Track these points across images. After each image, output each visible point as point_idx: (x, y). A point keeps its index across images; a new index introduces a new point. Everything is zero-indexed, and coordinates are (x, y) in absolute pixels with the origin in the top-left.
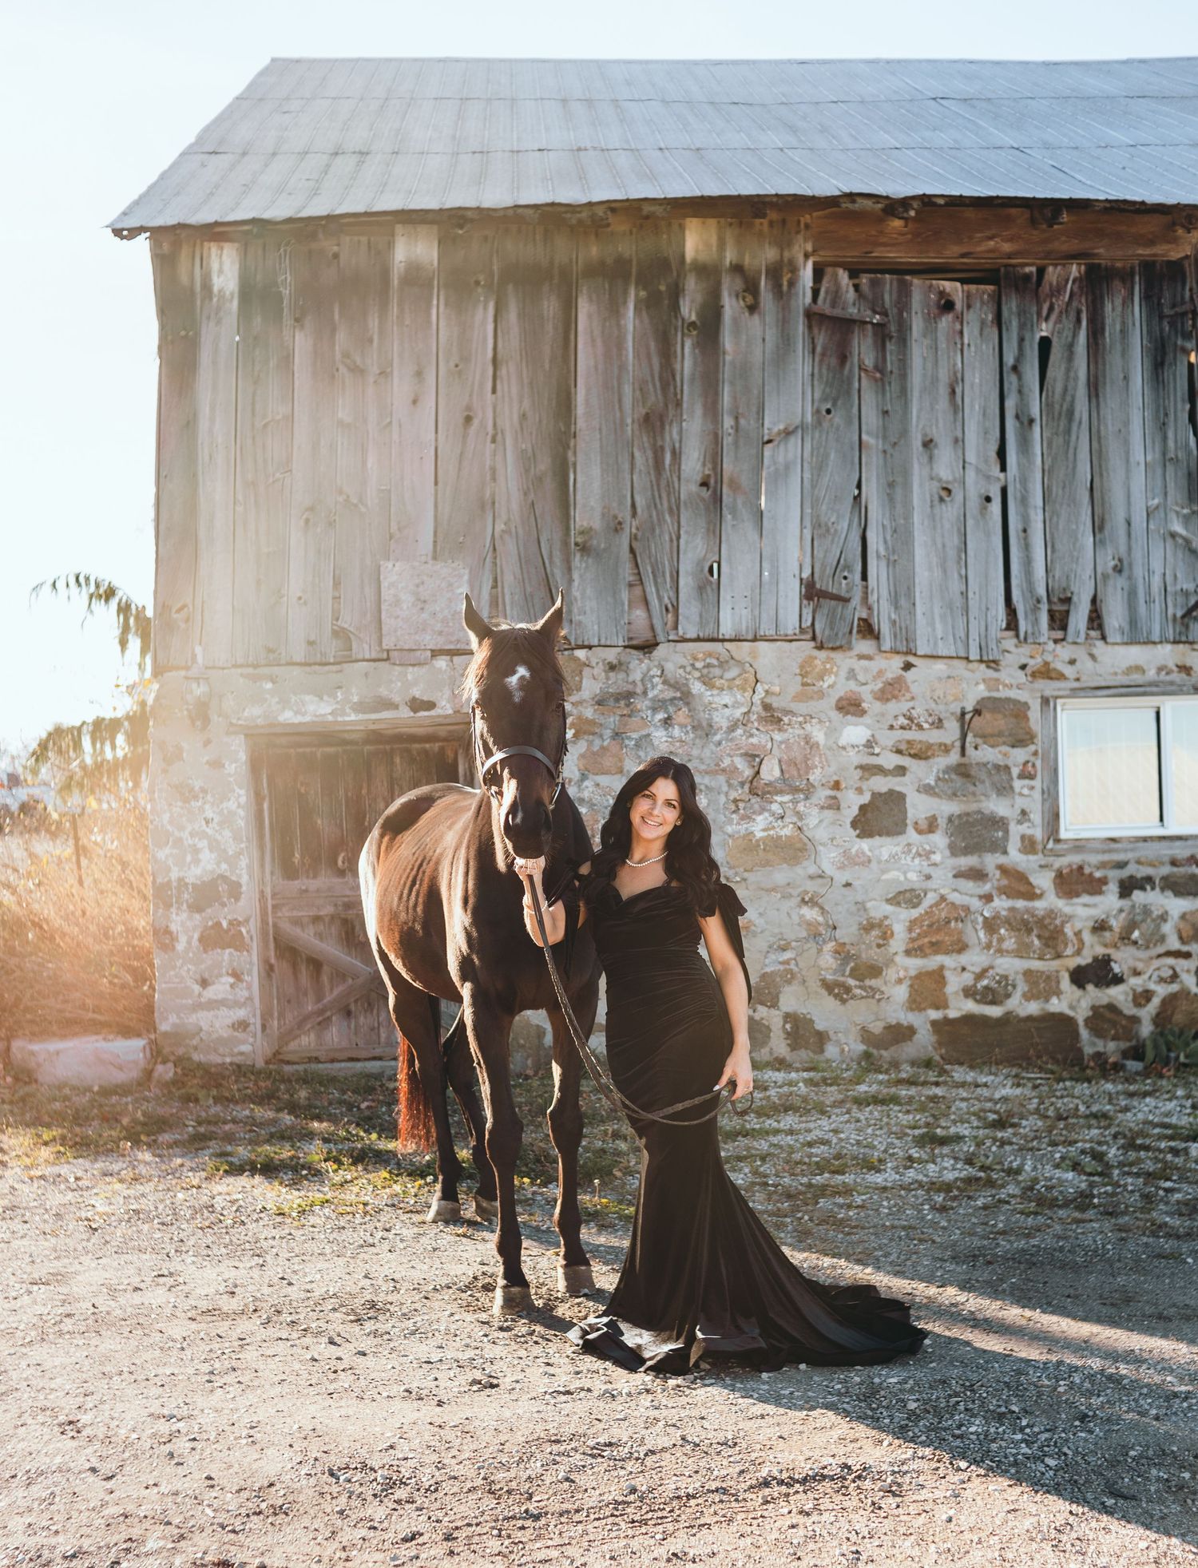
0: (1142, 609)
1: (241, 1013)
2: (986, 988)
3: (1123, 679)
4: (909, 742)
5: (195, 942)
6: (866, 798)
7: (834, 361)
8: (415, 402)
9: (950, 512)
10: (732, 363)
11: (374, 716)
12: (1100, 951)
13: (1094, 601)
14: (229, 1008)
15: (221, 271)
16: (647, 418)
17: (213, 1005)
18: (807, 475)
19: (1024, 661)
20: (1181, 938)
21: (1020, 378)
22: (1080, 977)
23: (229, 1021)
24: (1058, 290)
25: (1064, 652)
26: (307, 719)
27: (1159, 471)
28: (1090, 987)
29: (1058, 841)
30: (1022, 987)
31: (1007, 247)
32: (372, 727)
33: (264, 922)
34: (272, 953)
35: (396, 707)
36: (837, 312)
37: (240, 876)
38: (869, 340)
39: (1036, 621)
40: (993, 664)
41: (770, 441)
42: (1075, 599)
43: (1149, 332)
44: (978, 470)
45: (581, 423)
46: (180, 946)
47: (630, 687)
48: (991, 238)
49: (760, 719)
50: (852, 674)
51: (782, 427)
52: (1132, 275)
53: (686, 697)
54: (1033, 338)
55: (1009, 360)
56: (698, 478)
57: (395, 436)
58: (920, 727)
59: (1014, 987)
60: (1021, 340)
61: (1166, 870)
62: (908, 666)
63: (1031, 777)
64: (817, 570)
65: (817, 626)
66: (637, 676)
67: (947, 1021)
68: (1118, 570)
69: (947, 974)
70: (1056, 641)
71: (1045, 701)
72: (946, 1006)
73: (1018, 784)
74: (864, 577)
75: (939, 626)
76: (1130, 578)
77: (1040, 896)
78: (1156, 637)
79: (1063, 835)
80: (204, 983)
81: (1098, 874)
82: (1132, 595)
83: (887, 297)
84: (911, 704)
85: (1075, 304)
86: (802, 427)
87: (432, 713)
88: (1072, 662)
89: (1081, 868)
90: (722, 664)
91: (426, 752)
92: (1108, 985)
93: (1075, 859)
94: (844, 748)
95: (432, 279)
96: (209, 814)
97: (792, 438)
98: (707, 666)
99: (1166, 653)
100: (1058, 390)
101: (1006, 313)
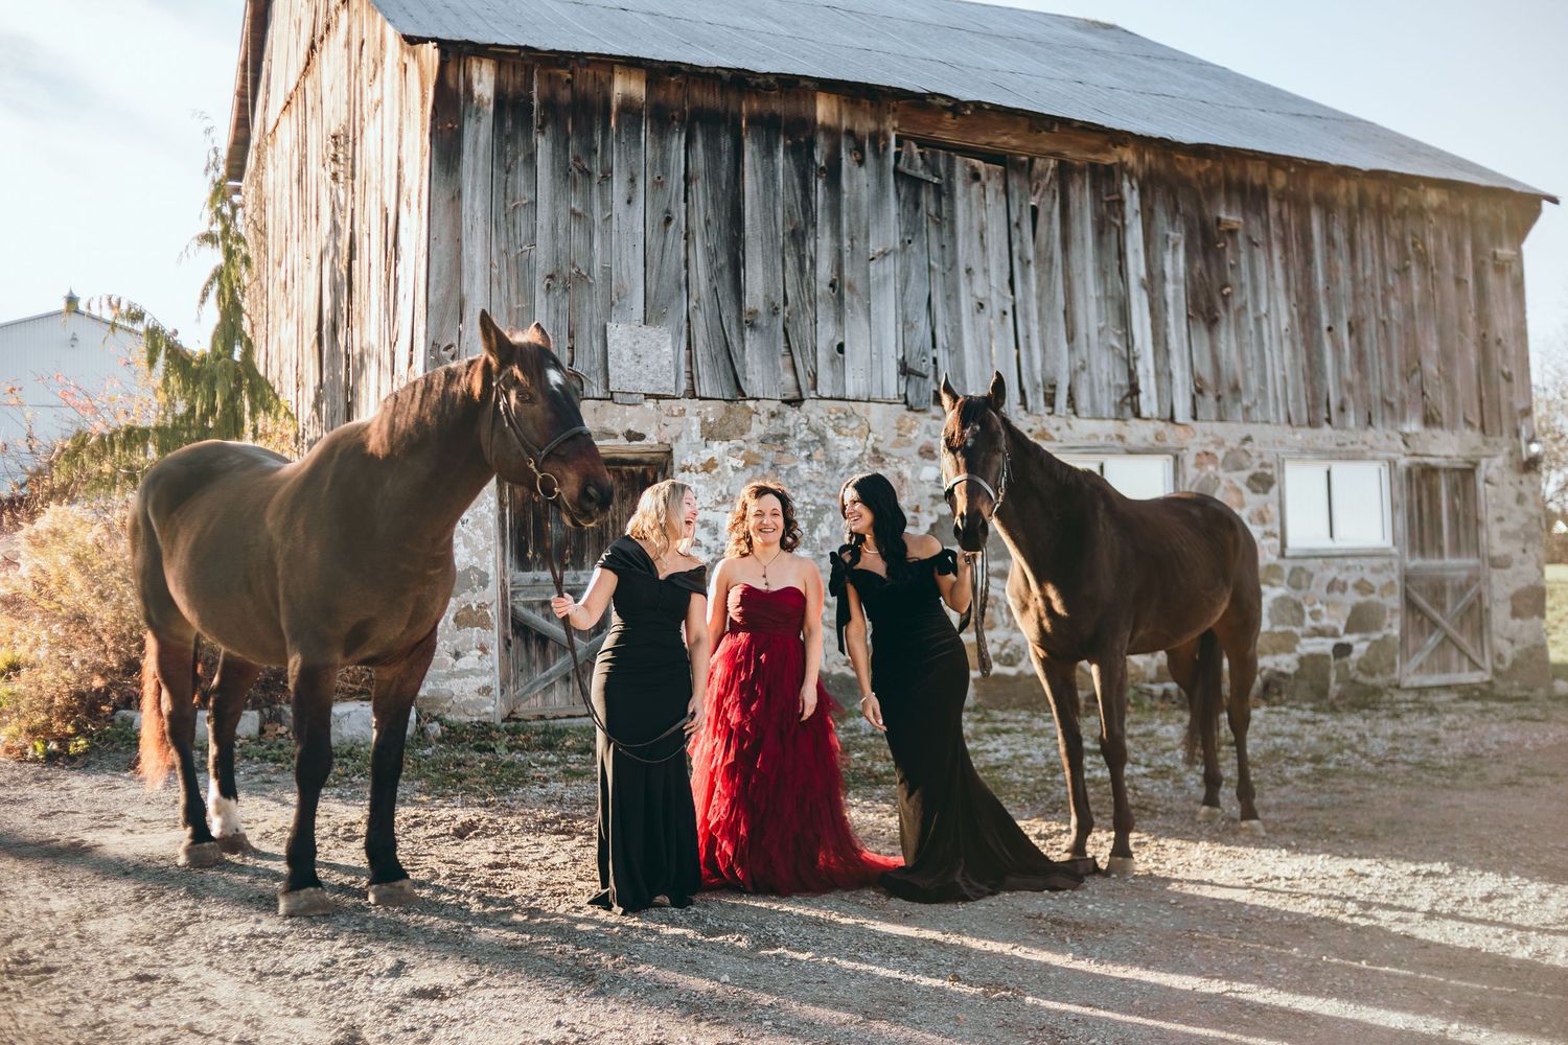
0: (1098, 395)
1: (485, 681)
2: (1007, 654)
3: (1086, 443)
5: (449, 623)
6: (934, 519)
7: (911, 207)
8: (628, 202)
9: (983, 319)
10: (848, 199)
13: (1070, 388)
14: (477, 676)
15: (480, 81)
16: (793, 232)
17: (463, 674)
18: (898, 286)
19: (1030, 426)
23: (476, 687)
24: (1042, 175)
25: (1053, 422)
27: (1103, 304)
31: (1014, 142)
33: (504, 605)
34: (510, 630)
35: (615, 436)
36: (912, 172)
37: (488, 568)
38: (932, 196)
39: (1037, 400)
41: (873, 259)
42: (1059, 386)
43: (1095, 211)
44: (998, 293)
45: (748, 232)
47: (785, 431)
48: (1005, 134)
49: (870, 459)
50: (928, 430)
51: (881, 250)
52: (1084, 170)
53: (823, 440)
54: (1028, 205)
55: (1014, 219)
56: (829, 280)
57: (615, 227)
60: (1021, 206)
64: (906, 354)
65: (909, 395)
66: (790, 423)
67: (984, 679)
68: (1083, 368)
70: (1049, 414)
74: (934, 361)
76: (1090, 374)
78: (1105, 415)
80: (457, 655)
82: (1092, 385)
83: (941, 166)
85: (1052, 185)
86: (894, 251)
87: (643, 442)
88: (1058, 429)
90: (847, 417)
91: (632, 473)
94: (922, 482)
95: (641, 111)
97: (888, 259)
98: (838, 418)
99: (1111, 427)
100: (1044, 242)
101: (1010, 186)
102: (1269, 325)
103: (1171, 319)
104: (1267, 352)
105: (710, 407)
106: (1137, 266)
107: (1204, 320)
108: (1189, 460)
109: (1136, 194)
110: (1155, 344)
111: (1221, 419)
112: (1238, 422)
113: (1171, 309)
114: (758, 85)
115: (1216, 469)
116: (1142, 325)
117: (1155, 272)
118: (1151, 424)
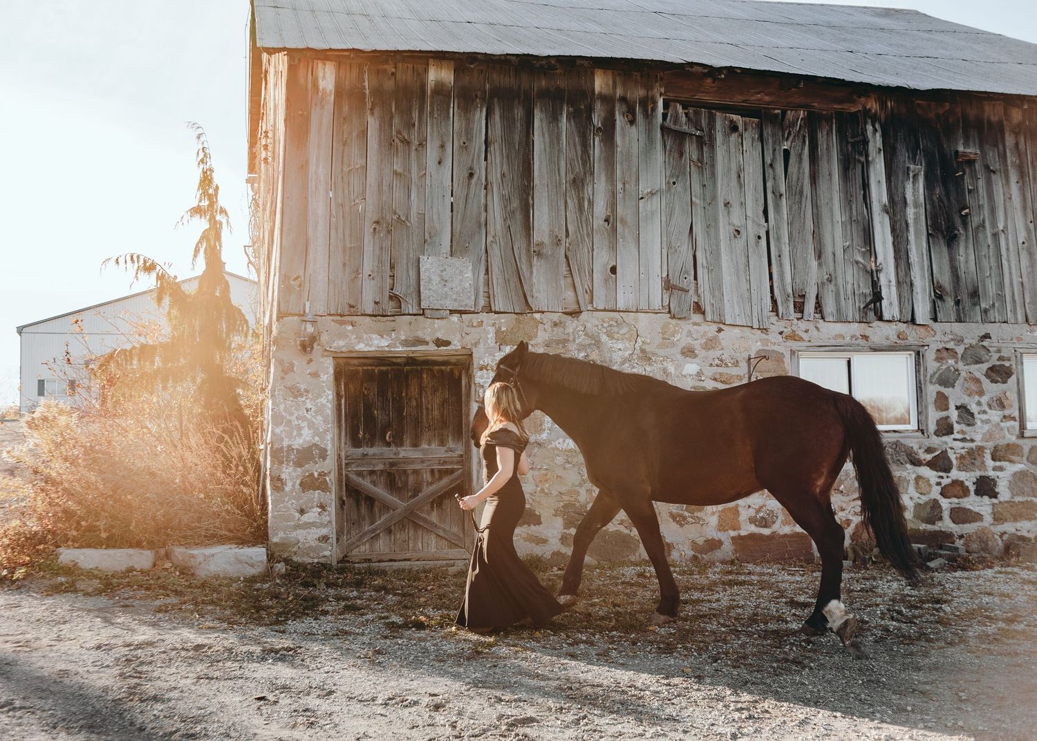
0: (843, 303)
1: (324, 531)
2: (762, 518)
3: (835, 342)
4: (720, 374)
5: (297, 486)
7: (676, 155)
8: (440, 163)
9: (740, 243)
10: (621, 152)
11: (413, 349)
13: (817, 297)
14: (318, 528)
15: (324, 78)
16: (574, 180)
17: (307, 526)
18: (664, 219)
19: (781, 330)
21: (774, 172)
23: (317, 536)
24: (793, 124)
25: (803, 325)
26: (373, 349)
27: (849, 227)
30: (781, 517)
31: (767, 98)
32: (411, 355)
33: (340, 474)
34: (344, 493)
35: (427, 343)
36: (677, 128)
37: (327, 445)
38: (695, 145)
39: (788, 307)
40: (765, 330)
41: (642, 198)
42: (807, 296)
43: (841, 150)
44: (754, 221)
45: (536, 181)
46: (287, 489)
47: (566, 337)
48: (759, 93)
49: (639, 358)
50: (689, 334)
51: (649, 190)
52: (832, 118)
53: (598, 343)
54: (780, 150)
55: (768, 161)
56: (604, 217)
57: (428, 182)
58: (727, 366)
59: (777, 517)
60: (774, 150)
62: (720, 330)
64: (670, 273)
65: (671, 305)
66: (570, 330)
67: (740, 538)
68: (830, 281)
69: (740, 509)
70: (798, 319)
71: (793, 352)
72: (739, 529)
74: (696, 278)
75: (736, 307)
76: (836, 285)
78: (850, 319)
80: (302, 512)
82: (837, 294)
83: (703, 121)
84: (721, 352)
85: (802, 132)
86: (660, 190)
87: (449, 348)
88: (807, 331)
90: (618, 325)
91: (442, 371)
94: (685, 376)
95: (450, 92)
96: (309, 406)
97: (655, 197)
98: (610, 326)
99: (856, 329)
100: (795, 179)
101: (765, 135)
102: (1007, 239)
103: (912, 237)
104: (1005, 262)
105: (503, 319)
106: (880, 194)
107: (944, 237)
108: (930, 355)
109: (878, 135)
110: (897, 259)
111: (959, 320)
112: (977, 322)
113: (912, 229)
114: (542, 66)
115: (956, 362)
116: (884, 243)
117: (896, 199)
118: (893, 326)
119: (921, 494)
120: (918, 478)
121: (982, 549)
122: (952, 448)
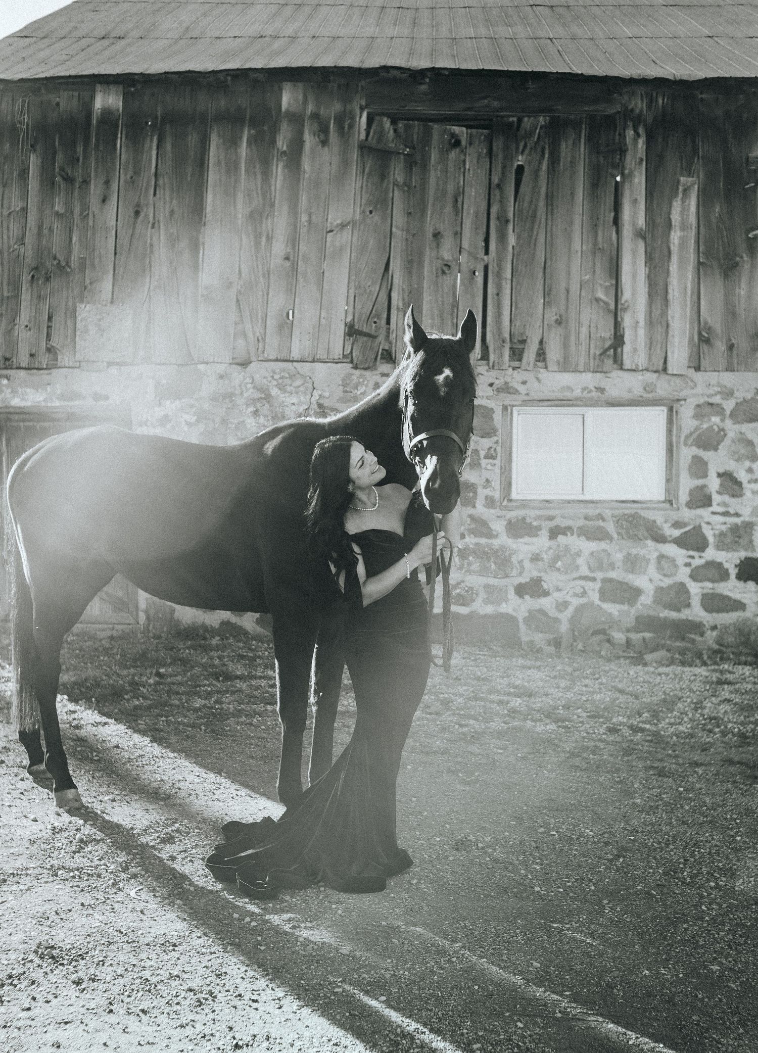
0: (573, 348)
2: (459, 595)
3: (560, 395)
7: (377, 178)
8: (104, 201)
9: (448, 278)
10: (309, 178)
11: (70, 403)
12: (535, 574)
13: (541, 342)
16: (251, 214)
18: (354, 254)
19: (491, 381)
20: (589, 568)
22: (521, 590)
24: (531, 134)
25: (519, 376)
26: (29, 404)
27: (591, 257)
28: (527, 597)
29: (510, 500)
30: (483, 595)
31: (496, 104)
32: (70, 410)
35: (85, 397)
36: (381, 146)
38: (402, 165)
39: (501, 355)
41: (331, 231)
42: (529, 341)
43: (590, 163)
44: (470, 253)
47: (232, 390)
48: (484, 98)
49: (316, 413)
50: (377, 386)
51: (339, 222)
52: (581, 122)
53: (268, 398)
54: (512, 166)
55: (495, 180)
56: (282, 254)
57: (91, 223)
59: (477, 595)
60: (504, 167)
61: (581, 522)
63: (493, 458)
64: (356, 317)
65: (354, 354)
66: (236, 383)
68: (559, 322)
70: (514, 368)
71: (505, 408)
73: (484, 462)
74: (388, 322)
76: (566, 328)
77: (496, 536)
78: (581, 368)
79: (514, 496)
81: (535, 524)
82: (567, 339)
83: (415, 137)
85: (541, 143)
86: (353, 222)
87: (108, 402)
88: (524, 383)
89: (524, 519)
90: (292, 377)
92: (539, 596)
93: (520, 513)
95: (118, 120)
97: (346, 230)
98: (282, 378)
99: (589, 379)
100: (527, 199)
101: (495, 148)
103: (674, 267)
105: (164, 370)
106: (634, 216)
107: (721, 266)
108: (686, 413)
109: (641, 143)
110: (651, 295)
111: (730, 369)
113: (675, 259)
115: (722, 420)
116: (634, 276)
117: (658, 220)
118: (639, 376)
119: (665, 575)
120: (661, 557)
121: (742, 643)
122: (708, 523)
